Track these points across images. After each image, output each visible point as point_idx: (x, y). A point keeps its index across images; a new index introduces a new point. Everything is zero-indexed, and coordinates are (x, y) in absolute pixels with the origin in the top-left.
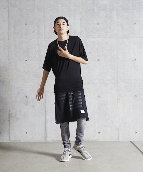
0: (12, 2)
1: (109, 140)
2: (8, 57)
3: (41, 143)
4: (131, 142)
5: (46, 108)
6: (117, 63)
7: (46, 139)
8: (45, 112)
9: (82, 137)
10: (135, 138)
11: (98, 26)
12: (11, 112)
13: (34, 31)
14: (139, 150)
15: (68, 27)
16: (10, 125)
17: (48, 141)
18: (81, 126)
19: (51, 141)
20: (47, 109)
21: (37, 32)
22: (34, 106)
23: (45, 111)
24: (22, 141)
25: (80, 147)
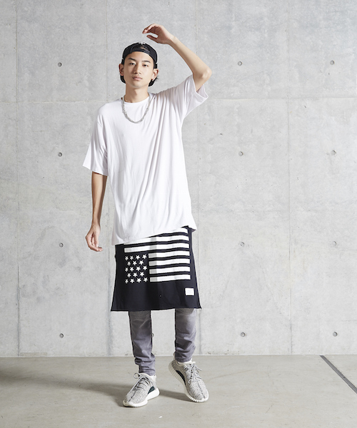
0: (26, 9)
1: (267, 352)
2: (17, 146)
3: (98, 359)
4: (322, 357)
6: (289, 161)
7: (109, 349)
8: (107, 283)
10: (332, 348)
11: (239, 68)
12: (23, 284)
13: (80, 82)
14: (344, 378)
15: (156, 72)
16: (21, 316)
17: (116, 356)
19: (124, 356)
21: (87, 84)
22: (79, 269)
24: (51, 354)
25: (186, 364)
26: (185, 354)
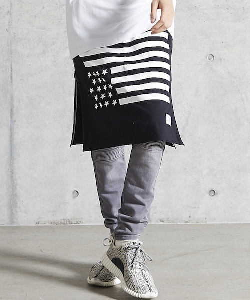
5: (12, 99)
7: (12, 215)
8: (9, 115)
9: (144, 205)
18: (144, 158)
19: (34, 225)
20: (16, 104)
23: (12, 110)
25: (127, 243)
26: (131, 225)
